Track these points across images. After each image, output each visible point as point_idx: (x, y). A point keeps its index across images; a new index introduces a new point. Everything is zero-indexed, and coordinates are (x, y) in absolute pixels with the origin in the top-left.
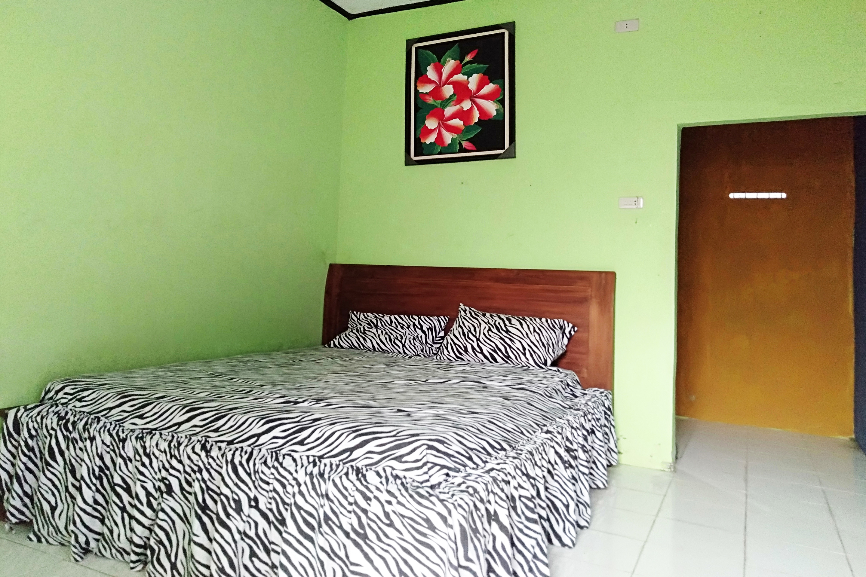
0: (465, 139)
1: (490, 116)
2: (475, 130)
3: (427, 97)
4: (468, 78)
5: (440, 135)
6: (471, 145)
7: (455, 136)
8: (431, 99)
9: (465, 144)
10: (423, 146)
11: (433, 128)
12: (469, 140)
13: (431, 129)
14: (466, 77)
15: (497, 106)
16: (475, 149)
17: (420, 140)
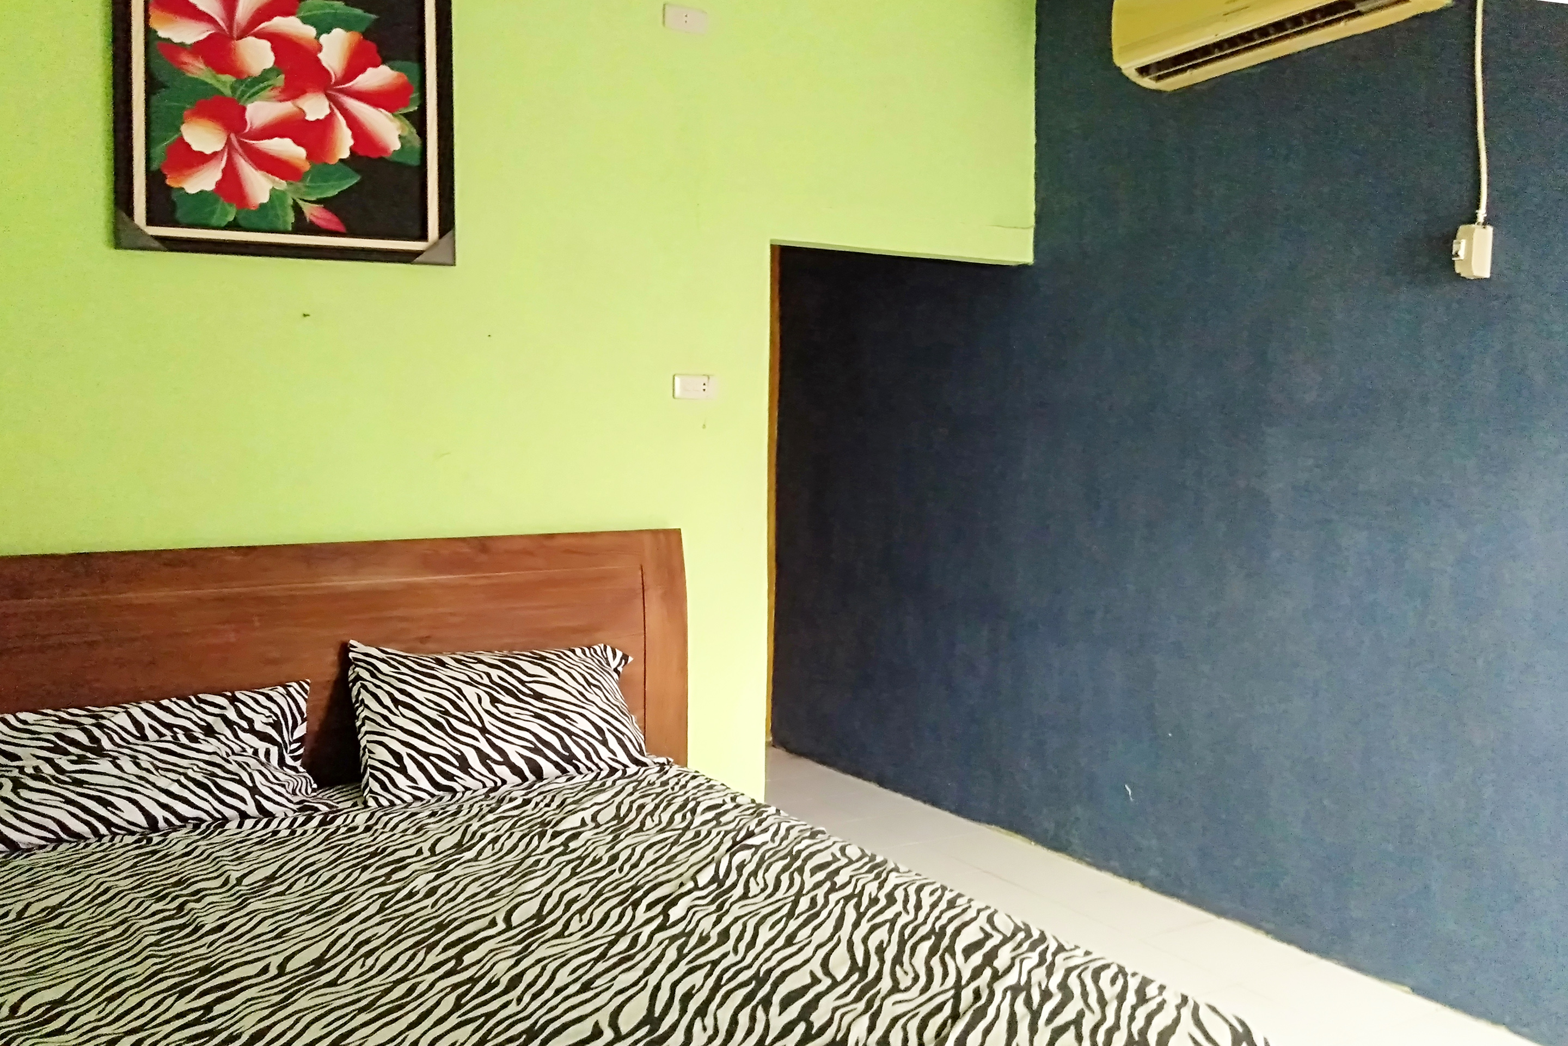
0: (313, 199)
1: (384, 150)
2: (341, 179)
3: (186, 58)
4: (319, 34)
5: (231, 174)
6: (328, 215)
7: (282, 185)
8: (202, 66)
9: (312, 212)
10: (174, 196)
11: (208, 151)
12: (325, 203)
13: (201, 153)
14: (311, 31)
15: (403, 129)
16: (342, 229)
17: (165, 177)
